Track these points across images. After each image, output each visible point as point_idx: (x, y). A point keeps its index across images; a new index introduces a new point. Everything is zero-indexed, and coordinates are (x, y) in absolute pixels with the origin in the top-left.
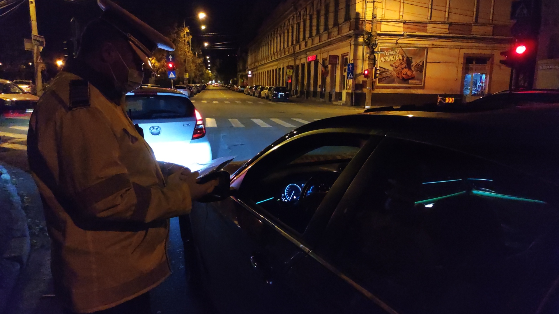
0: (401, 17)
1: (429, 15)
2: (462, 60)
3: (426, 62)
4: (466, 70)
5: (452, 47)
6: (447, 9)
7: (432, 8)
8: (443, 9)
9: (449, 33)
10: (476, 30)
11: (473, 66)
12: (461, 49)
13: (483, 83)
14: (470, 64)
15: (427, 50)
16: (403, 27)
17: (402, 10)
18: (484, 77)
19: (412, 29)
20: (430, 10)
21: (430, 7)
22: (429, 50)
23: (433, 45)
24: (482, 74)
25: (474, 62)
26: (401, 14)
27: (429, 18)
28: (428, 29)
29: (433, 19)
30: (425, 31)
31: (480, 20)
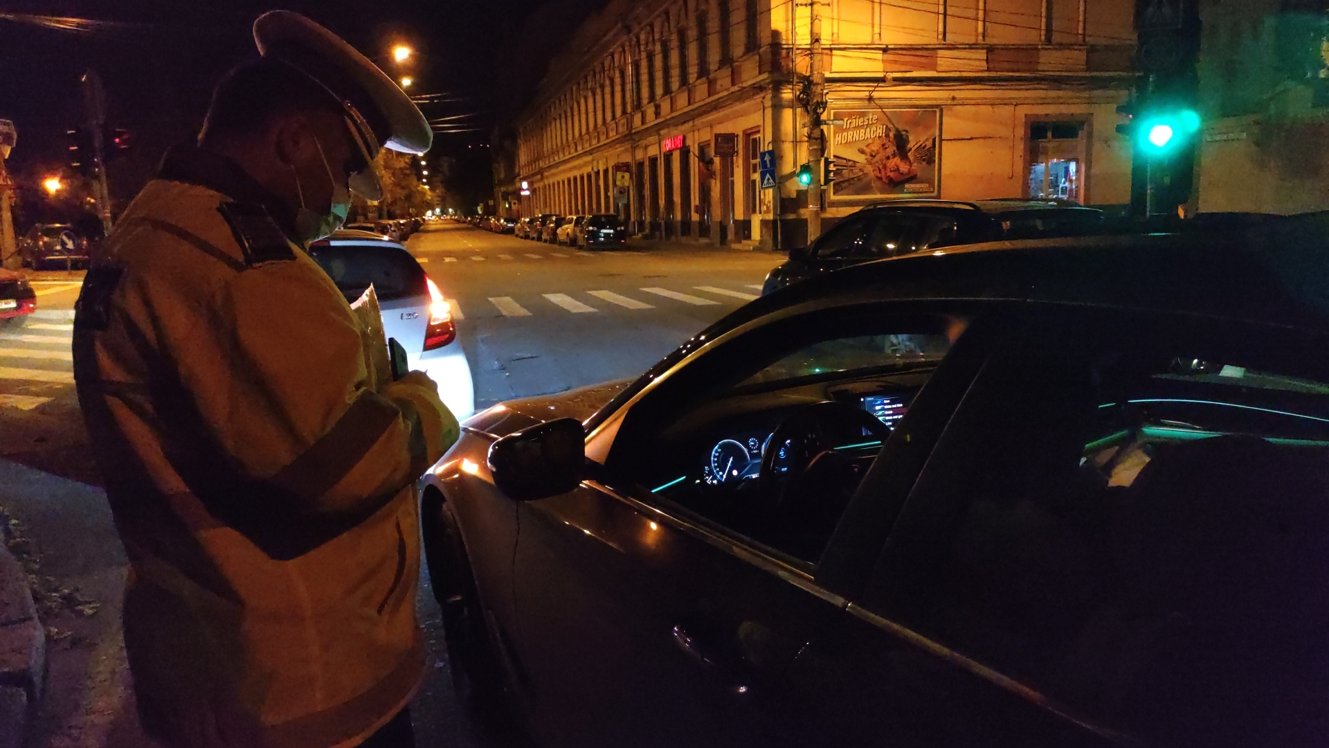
0: (877, 36)
1: (941, 29)
2: (1020, 132)
3: (941, 140)
5: (997, 102)
6: (981, 14)
7: (945, 15)
8: (971, 13)
9: (989, 70)
10: (1050, 61)
11: (1050, 143)
12: (1016, 105)
13: (1071, 181)
14: (1040, 140)
15: (941, 111)
16: (883, 61)
17: (877, 21)
18: (1073, 167)
19: (904, 63)
20: (941, 17)
21: (941, 10)
22: (944, 112)
23: (954, 99)
24: (1069, 160)
25: (1049, 134)
26: (877, 30)
27: (941, 37)
28: (940, 61)
29: (950, 38)
30: (933, 67)
31: (1056, 38)
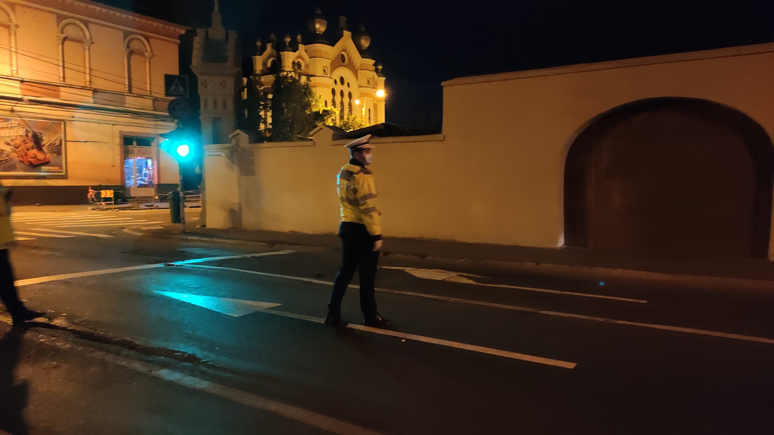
0: (15, 72)
1: (61, 75)
2: (118, 140)
3: (66, 141)
4: (126, 154)
5: (100, 122)
6: (87, 71)
7: (64, 67)
8: (82, 69)
9: (94, 103)
10: (131, 103)
11: (134, 147)
12: (113, 125)
14: (129, 146)
15: (65, 124)
16: (21, 88)
17: (14, 63)
19: (36, 92)
20: (61, 68)
21: (61, 64)
22: (67, 124)
23: (73, 117)
24: (148, 158)
25: (135, 143)
26: (14, 68)
27: (62, 79)
28: (62, 94)
29: (68, 81)
30: (58, 97)
31: (134, 90)
